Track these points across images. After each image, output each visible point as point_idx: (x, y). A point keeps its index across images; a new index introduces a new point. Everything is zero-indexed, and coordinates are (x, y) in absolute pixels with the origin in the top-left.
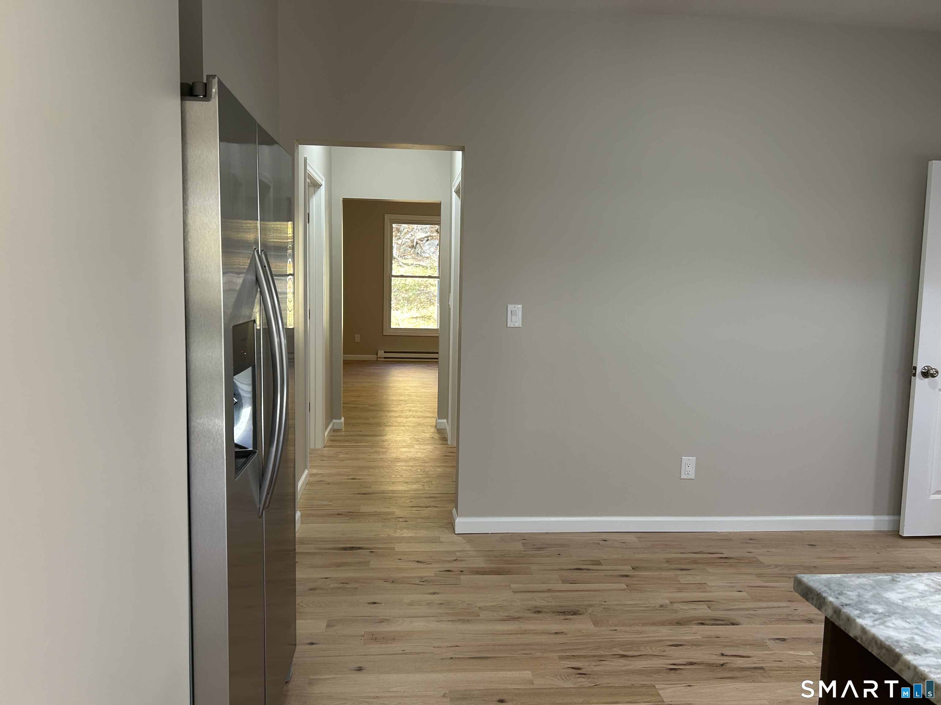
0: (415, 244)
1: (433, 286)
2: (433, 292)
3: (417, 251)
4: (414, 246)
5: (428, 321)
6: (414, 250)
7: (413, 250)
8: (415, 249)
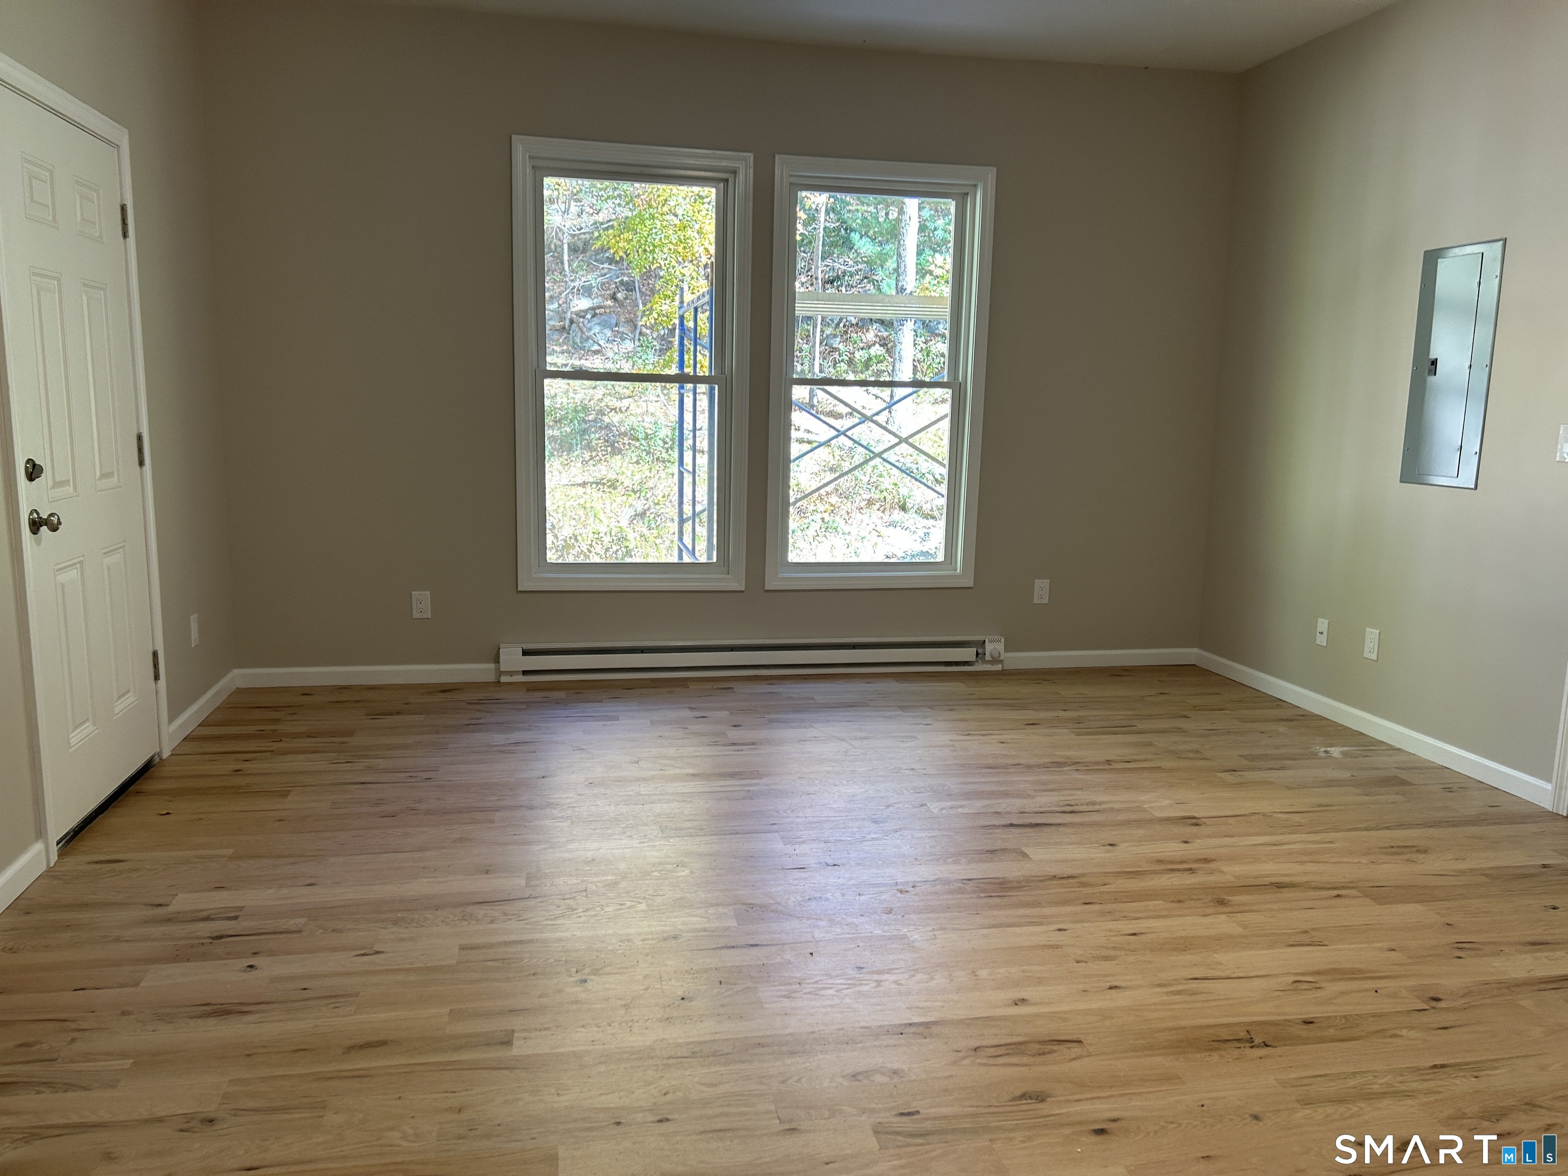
0: (567, 323)
1: (616, 412)
2: (617, 425)
3: (573, 338)
4: (564, 328)
5: (610, 492)
6: (565, 335)
7: (563, 337)
8: (569, 333)
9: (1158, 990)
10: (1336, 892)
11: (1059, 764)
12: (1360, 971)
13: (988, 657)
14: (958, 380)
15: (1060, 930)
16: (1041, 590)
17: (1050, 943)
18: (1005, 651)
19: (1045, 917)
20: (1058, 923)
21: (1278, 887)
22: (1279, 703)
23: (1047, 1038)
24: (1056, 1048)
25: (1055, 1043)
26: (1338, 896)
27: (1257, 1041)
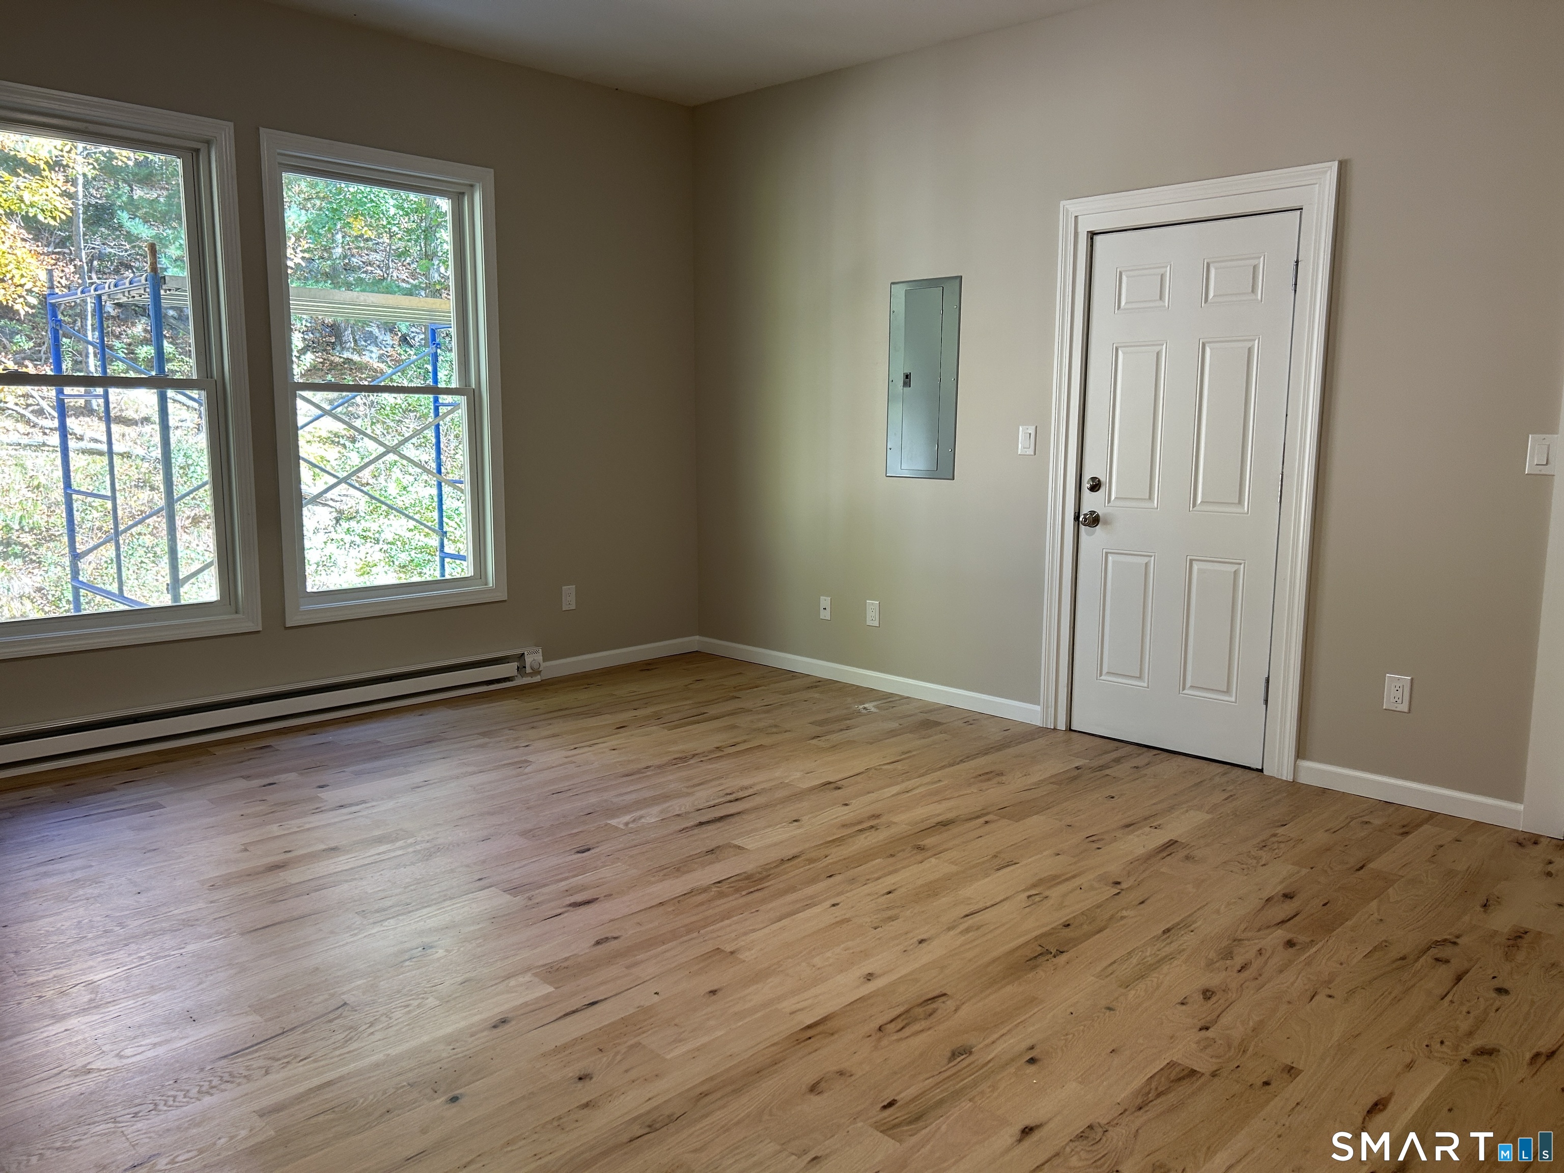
9: (952, 933)
10: (982, 820)
11: (683, 759)
12: (1054, 877)
13: (528, 670)
14: (470, 386)
15: (834, 905)
16: (569, 597)
17: (838, 919)
18: (544, 660)
19: (811, 897)
20: (825, 900)
21: (945, 825)
22: (792, 675)
23: (921, 1001)
24: (934, 1006)
25: (929, 1002)
26: (987, 822)
27: (1054, 951)
